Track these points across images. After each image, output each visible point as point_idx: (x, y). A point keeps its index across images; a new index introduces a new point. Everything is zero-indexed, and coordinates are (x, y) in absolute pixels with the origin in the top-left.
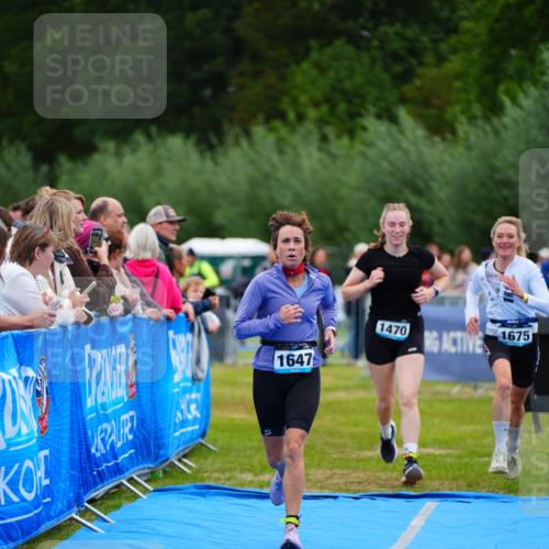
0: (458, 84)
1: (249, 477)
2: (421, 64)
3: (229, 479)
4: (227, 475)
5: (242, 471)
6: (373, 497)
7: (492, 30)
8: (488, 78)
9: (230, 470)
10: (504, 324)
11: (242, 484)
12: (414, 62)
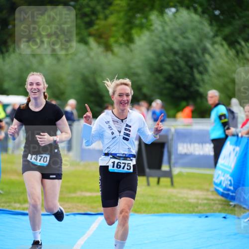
0: (114, 29)
1: (18, 205)
2: (97, 19)
3: (8, 206)
4: (8, 204)
5: (15, 202)
6: (75, 214)
7: (128, 5)
8: (127, 26)
9: (10, 202)
10: (114, 156)
11: (15, 209)
12: (94, 18)
